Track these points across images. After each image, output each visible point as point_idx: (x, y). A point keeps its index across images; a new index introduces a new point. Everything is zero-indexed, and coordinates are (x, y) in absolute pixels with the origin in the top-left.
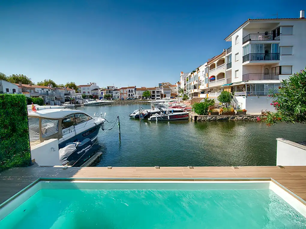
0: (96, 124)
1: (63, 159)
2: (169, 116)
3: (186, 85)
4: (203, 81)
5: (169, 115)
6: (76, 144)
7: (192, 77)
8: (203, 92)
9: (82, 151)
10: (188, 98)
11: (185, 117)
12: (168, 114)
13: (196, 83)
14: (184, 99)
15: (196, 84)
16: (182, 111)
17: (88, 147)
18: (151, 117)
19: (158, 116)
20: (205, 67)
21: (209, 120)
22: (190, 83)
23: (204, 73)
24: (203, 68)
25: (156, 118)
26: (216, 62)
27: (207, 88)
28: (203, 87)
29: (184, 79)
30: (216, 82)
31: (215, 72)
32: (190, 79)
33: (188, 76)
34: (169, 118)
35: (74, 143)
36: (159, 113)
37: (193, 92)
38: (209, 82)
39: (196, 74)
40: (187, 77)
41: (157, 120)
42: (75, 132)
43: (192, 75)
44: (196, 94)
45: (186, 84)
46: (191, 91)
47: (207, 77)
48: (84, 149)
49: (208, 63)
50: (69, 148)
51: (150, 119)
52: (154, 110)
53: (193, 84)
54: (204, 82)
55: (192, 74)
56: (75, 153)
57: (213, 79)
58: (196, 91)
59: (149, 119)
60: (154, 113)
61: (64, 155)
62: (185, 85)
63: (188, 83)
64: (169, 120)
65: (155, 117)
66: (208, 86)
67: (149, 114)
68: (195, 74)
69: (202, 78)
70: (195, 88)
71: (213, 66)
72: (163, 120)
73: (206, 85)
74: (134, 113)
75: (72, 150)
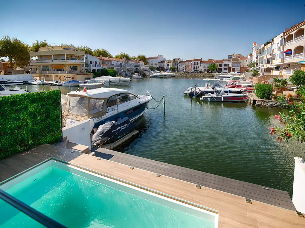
0: (140, 103)
1: (99, 135)
2: (222, 98)
3: (258, 59)
4: (278, 55)
5: (223, 96)
6: (112, 123)
7: (265, 49)
8: (278, 68)
9: (117, 129)
10: (258, 74)
11: (243, 99)
13: (269, 57)
14: (254, 75)
15: (270, 58)
16: (240, 92)
17: (125, 125)
18: (203, 97)
19: (210, 97)
20: (281, 39)
21: (271, 106)
22: (262, 56)
23: (279, 45)
24: (278, 40)
25: (209, 98)
26: (293, 33)
27: (282, 63)
28: (277, 62)
29: (256, 51)
30: (293, 57)
31: (292, 45)
32: (263, 52)
33: (261, 48)
34: (223, 100)
35: (111, 122)
36: (212, 93)
37: (265, 67)
38: (284, 57)
39: (271, 46)
40: (260, 49)
41: (209, 101)
42: (118, 110)
43: (266, 46)
44: (269, 70)
45: (259, 57)
46: (263, 66)
47: (283, 51)
48: (120, 128)
49: (284, 33)
50: (106, 126)
52: (208, 88)
53: (265, 58)
54: (279, 56)
55: (265, 45)
56: (109, 131)
57: (289, 53)
58: (269, 66)
59: (201, 99)
60: (207, 92)
61: (101, 132)
62: (257, 58)
63: (261, 57)
64: (223, 102)
66: (283, 61)
67: (203, 93)
68: (269, 45)
69: (277, 52)
70: (268, 62)
71: (290, 38)
72: (216, 102)
73: (280, 60)
74: (188, 91)
75: (108, 128)
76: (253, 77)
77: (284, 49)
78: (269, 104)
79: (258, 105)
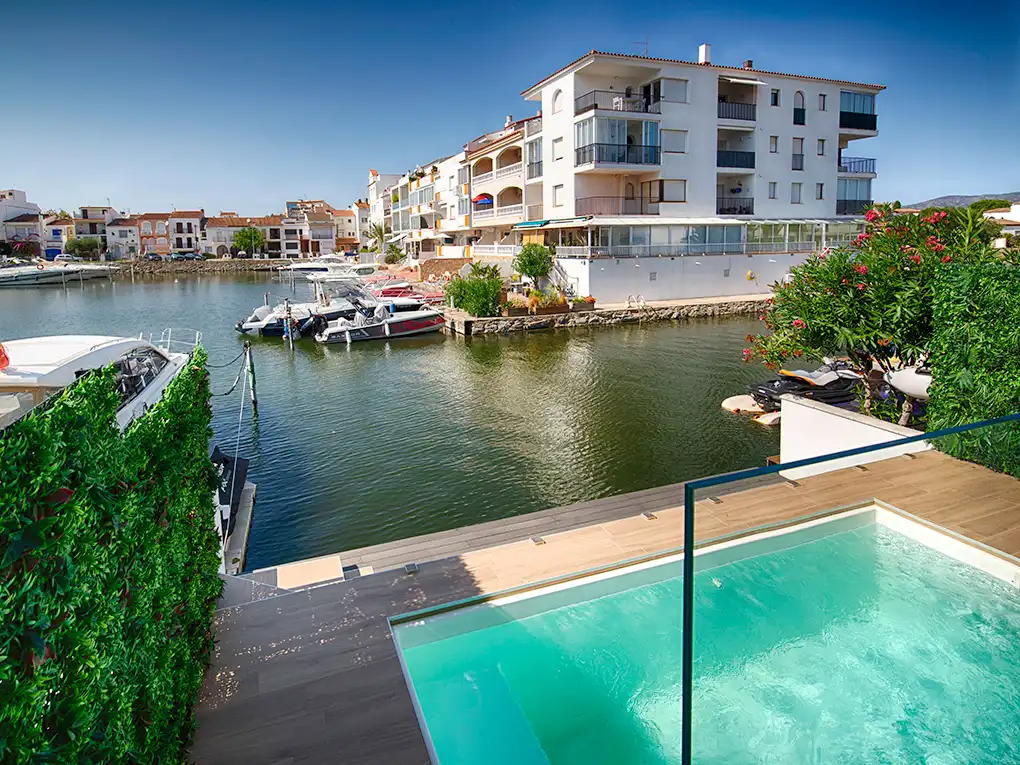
2: (386, 326)
3: (391, 215)
4: (453, 206)
5: (389, 320)
7: (413, 191)
8: (451, 240)
10: (402, 257)
11: (433, 324)
12: (384, 318)
13: (426, 210)
14: (391, 260)
15: (430, 215)
16: (415, 308)
18: (327, 332)
19: (350, 328)
20: (461, 166)
22: (404, 209)
23: (455, 182)
24: (451, 167)
25: (347, 333)
26: (494, 156)
27: (468, 228)
28: (454, 222)
29: (381, 195)
30: (496, 212)
31: (494, 184)
32: (405, 196)
33: (398, 186)
34: (387, 333)
36: (349, 315)
37: (417, 238)
38: (473, 212)
39: (429, 182)
40: (395, 191)
41: (349, 340)
43: (414, 183)
44: (428, 245)
45: (392, 212)
46: (411, 234)
47: (467, 196)
49: (469, 153)
51: (325, 338)
52: (328, 305)
53: (415, 212)
54: (456, 209)
55: (412, 180)
57: (485, 202)
58: (428, 234)
59: (321, 339)
60: (334, 316)
62: (387, 212)
63: (399, 210)
64: (390, 338)
65: (343, 332)
66: (468, 221)
67: (320, 322)
68: (424, 182)
69: (449, 198)
70: (424, 224)
71: (484, 166)
72: (368, 340)
73: (461, 220)
74: (256, 320)
76: (387, 265)
77: (470, 194)
78: (500, 327)
79: (478, 334)
